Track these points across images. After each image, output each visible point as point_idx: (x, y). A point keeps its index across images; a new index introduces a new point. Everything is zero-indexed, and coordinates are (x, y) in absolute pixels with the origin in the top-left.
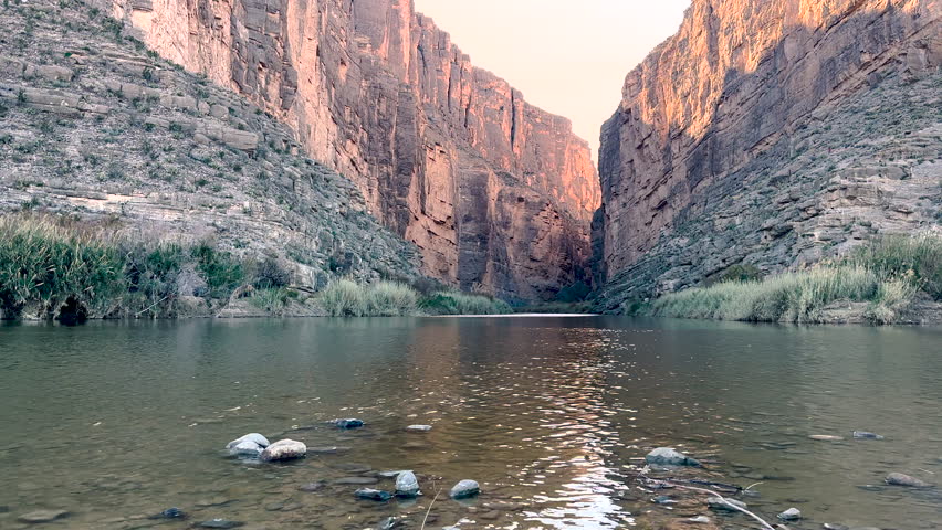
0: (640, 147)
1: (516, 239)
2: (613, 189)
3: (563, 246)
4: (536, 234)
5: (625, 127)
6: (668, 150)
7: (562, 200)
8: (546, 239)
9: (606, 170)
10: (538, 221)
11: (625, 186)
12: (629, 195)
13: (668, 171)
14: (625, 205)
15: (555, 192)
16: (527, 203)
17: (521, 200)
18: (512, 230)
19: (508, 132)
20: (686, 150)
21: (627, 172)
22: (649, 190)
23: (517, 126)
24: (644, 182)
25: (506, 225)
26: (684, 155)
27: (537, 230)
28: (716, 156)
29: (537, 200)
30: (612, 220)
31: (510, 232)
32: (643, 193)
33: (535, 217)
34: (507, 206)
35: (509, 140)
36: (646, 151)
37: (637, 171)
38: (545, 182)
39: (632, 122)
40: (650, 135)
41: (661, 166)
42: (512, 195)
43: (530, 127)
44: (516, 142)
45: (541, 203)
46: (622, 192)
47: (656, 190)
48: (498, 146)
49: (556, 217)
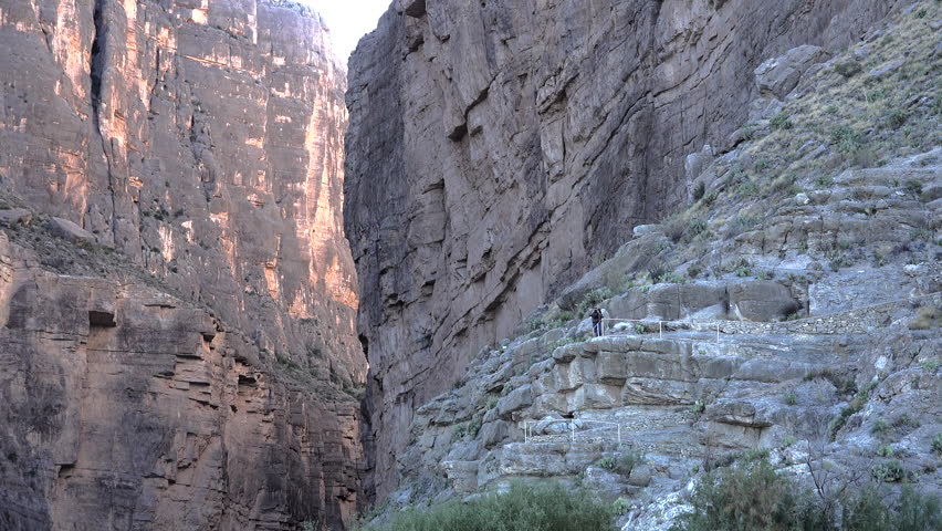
0: (459, 135)
1: (86, 470)
2: (387, 281)
3: (273, 486)
4: (162, 449)
5: (413, 63)
6: (533, 148)
7: (300, 308)
8: (207, 469)
9: (364, 215)
10: (173, 401)
11: (426, 272)
12: (436, 305)
13: (540, 223)
14: (428, 339)
15: (272, 281)
16: (126, 332)
17: (100, 320)
18: (68, 435)
19: (76, 62)
20: (580, 152)
21: (430, 222)
22: (493, 288)
23: (112, 39)
24: (475, 257)
25: (44, 417)
26: (576, 166)
27: (167, 432)
28: (655, 179)
29: (165, 319)
30: (390, 397)
31: (61, 446)
32: (476, 298)
33: (160, 385)
34: (49, 347)
35: (82, 92)
36: (475, 151)
37: (456, 219)
38: (230, 246)
39: (431, 47)
40: (484, 95)
41: (518, 204)
42: (66, 303)
43: (167, 39)
44: (112, 101)
45: (181, 330)
46: (415, 294)
47: (511, 286)
48: (39, 116)
49: (243, 380)
